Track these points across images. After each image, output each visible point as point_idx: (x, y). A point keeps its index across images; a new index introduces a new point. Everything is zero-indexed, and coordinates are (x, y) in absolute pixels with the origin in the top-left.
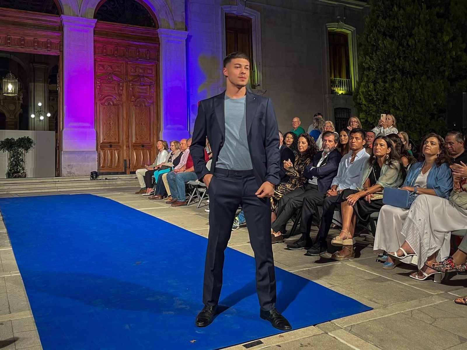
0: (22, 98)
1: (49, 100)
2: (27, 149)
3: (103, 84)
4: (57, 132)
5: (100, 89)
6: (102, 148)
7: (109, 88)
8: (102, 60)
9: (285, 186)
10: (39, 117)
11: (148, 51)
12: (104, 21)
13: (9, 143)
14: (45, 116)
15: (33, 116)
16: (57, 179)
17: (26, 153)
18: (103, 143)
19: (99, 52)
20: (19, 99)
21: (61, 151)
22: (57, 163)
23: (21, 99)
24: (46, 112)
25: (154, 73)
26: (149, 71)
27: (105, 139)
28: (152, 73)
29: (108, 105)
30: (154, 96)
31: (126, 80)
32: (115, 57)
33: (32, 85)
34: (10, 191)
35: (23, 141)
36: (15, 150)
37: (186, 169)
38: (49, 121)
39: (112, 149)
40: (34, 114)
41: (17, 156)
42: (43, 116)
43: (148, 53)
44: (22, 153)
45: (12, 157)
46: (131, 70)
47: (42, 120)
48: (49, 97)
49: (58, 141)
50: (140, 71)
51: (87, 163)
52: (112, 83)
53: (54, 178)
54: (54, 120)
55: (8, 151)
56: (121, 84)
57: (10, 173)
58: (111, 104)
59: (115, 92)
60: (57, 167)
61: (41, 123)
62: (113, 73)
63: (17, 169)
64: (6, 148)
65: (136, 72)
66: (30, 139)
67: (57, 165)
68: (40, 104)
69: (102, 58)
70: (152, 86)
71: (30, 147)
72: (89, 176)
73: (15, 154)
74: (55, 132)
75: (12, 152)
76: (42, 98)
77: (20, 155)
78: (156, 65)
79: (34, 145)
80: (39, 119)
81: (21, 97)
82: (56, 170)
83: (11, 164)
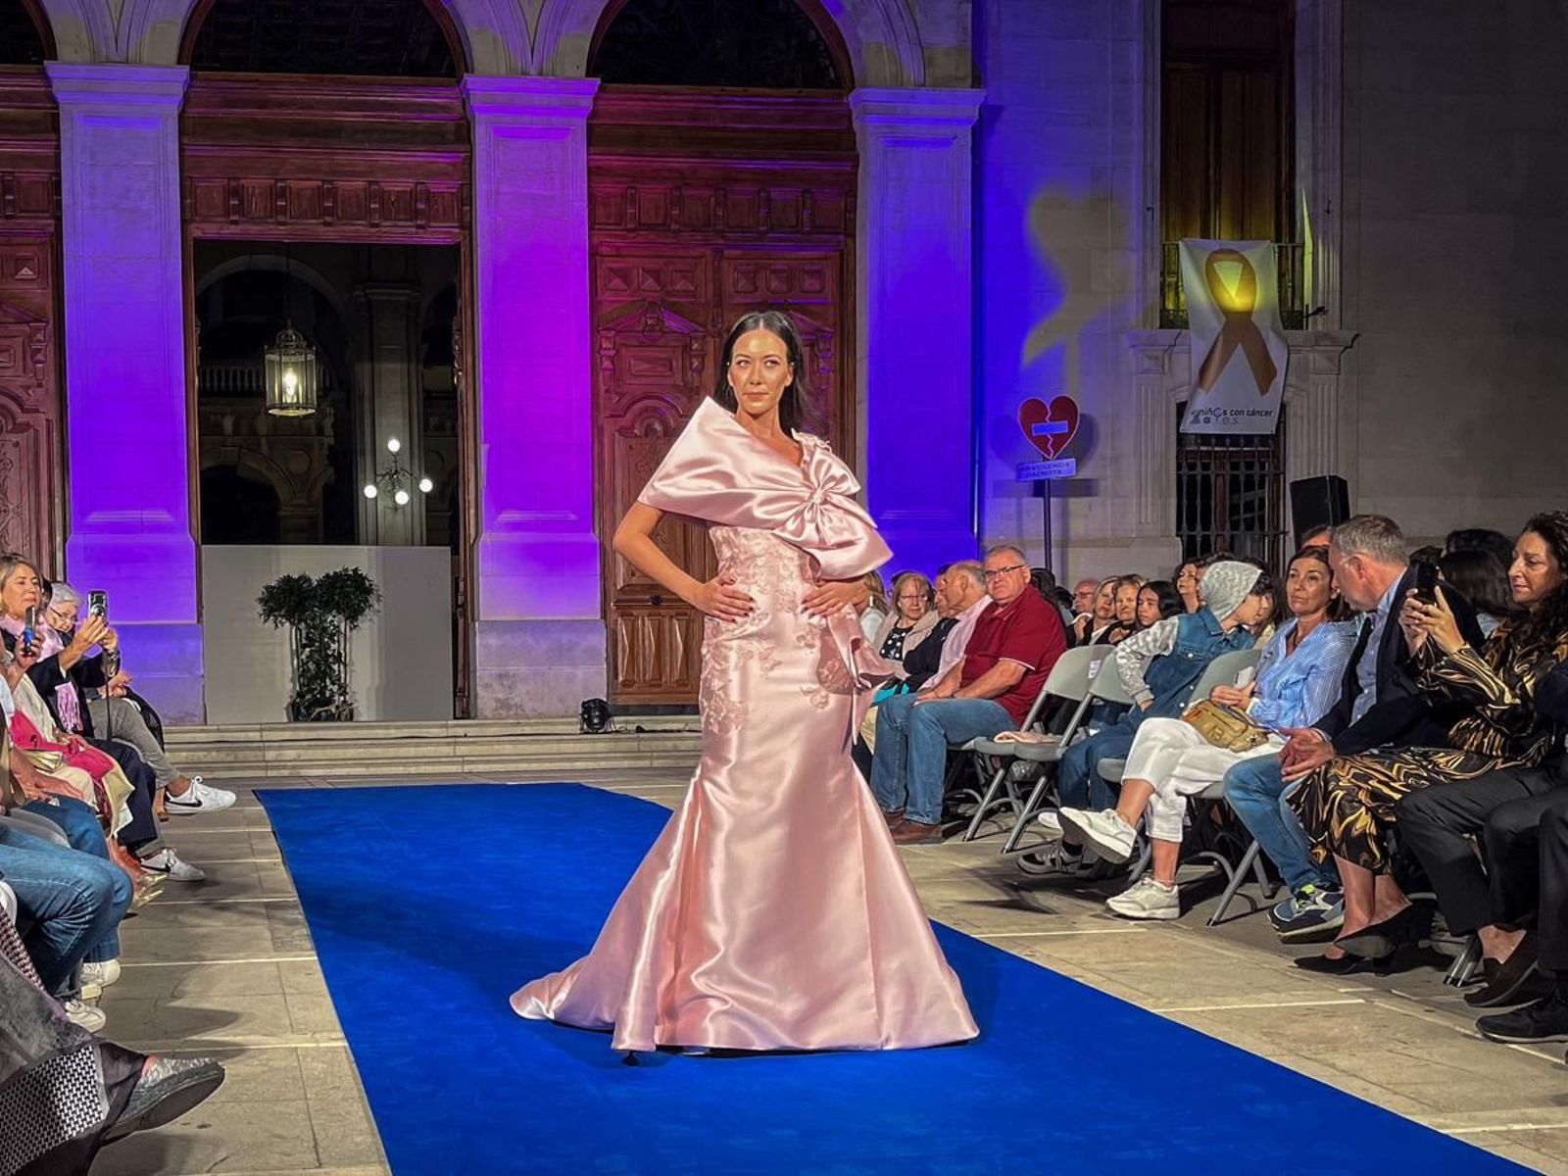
0: (332, 426)
1: (427, 428)
2: (353, 614)
3: (623, 350)
4: (455, 552)
5: (614, 369)
6: (625, 608)
7: (646, 366)
8: (624, 253)
9: (1431, 762)
10: (393, 496)
11: (806, 195)
12: (628, 82)
13: (292, 594)
14: (414, 491)
15: (370, 491)
16: (459, 728)
17: (351, 629)
18: (628, 588)
19: (609, 217)
20: (320, 431)
21: (473, 619)
22: (460, 667)
23: (329, 431)
24: (415, 475)
25: (831, 289)
26: (811, 284)
27: (633, 574)
28: (821, 292)
29: (646, 435)
30: (831, 390)
31: (714, 326)
32: (674, 231)
33: (363, 369)
34: (302, 767)
35: (338, 585)
36: (313, 619)
37: (962, 686)
38: (427, 511)
39: (663, 612)
40: (376, 484)
41: (320, 642)
42: (406, 491)
43: (808, 203)
44: (339, 632)
45: (304, 646)
46: (736, 282)
47: (404, 506)
48: (427, 416)
49: (461, 584)
50: (774, 284)
51: (567, 669)
52: (660, 343)
53: (450, 722)
54: (446, 506)
55: (292, 624)
56: (695, 346)
57: (299, 708)
58: (655, 431)
59: (669, 381)
60: (460, 684)
61: (399, 517)
62: (662, 301)
63: (322, 693)
64: (283, 613)
65: (756, 289)
66: (363, 578)
67: (460, 676)
68: (394, 445)
69: (620, 242)
70: (822, 346)
71: (364, 610)
72: (572, 717)
73: (315, 634)
74: (449, 548)
75: (302, 626)
76: (400, 422)
77: (332, 636)
78: (842, 251)
79: (379, 601)
80: (391, 505)
81: (328, 422)
82: (455, 695)
83: (302, 673)
